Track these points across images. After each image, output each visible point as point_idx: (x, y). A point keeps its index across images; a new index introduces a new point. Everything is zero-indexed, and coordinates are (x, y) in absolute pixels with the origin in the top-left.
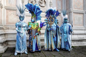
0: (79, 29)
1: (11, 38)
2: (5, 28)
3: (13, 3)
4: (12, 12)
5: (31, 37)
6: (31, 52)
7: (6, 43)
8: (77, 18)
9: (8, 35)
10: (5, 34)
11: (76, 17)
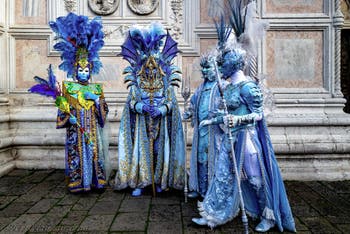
0: (295, 100)
1: (28, 135)
2: (11, 102)
3: (35, 14)
4: (33, 45)
5: (74, 136)
6: (72, 191)
7: (14, 152)
8: (286, 52)
9: (21, 124)
10: (10, 122)
11: (283, 48)
